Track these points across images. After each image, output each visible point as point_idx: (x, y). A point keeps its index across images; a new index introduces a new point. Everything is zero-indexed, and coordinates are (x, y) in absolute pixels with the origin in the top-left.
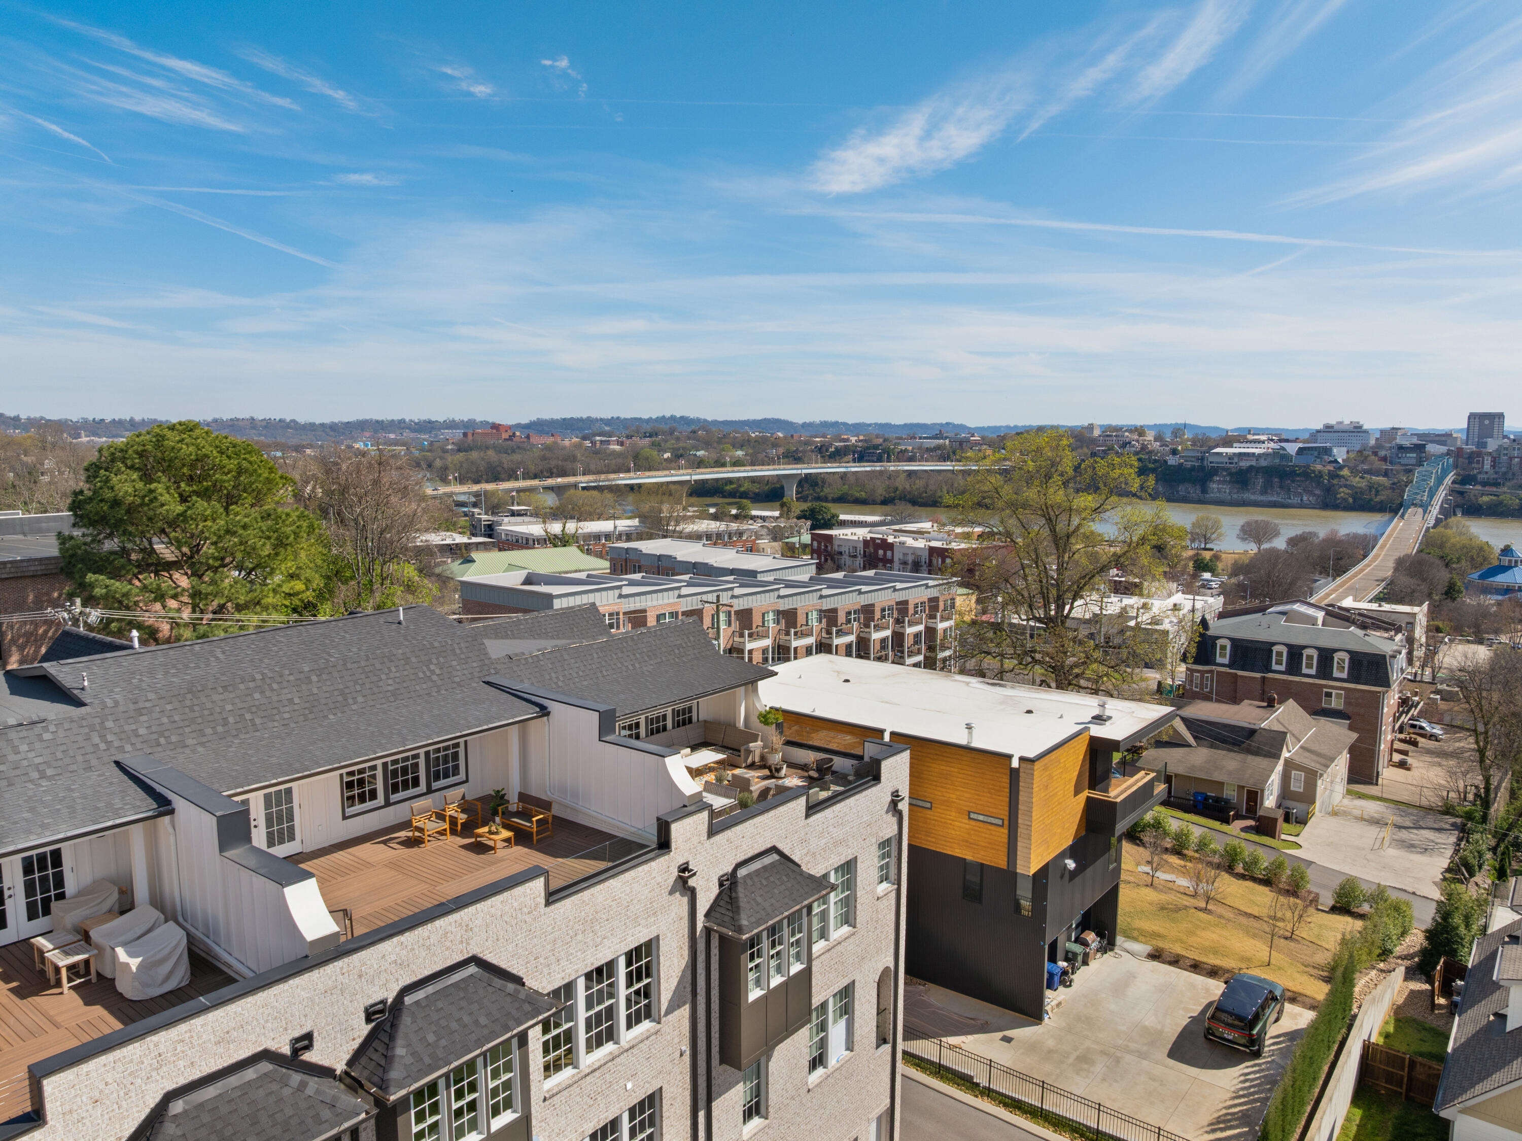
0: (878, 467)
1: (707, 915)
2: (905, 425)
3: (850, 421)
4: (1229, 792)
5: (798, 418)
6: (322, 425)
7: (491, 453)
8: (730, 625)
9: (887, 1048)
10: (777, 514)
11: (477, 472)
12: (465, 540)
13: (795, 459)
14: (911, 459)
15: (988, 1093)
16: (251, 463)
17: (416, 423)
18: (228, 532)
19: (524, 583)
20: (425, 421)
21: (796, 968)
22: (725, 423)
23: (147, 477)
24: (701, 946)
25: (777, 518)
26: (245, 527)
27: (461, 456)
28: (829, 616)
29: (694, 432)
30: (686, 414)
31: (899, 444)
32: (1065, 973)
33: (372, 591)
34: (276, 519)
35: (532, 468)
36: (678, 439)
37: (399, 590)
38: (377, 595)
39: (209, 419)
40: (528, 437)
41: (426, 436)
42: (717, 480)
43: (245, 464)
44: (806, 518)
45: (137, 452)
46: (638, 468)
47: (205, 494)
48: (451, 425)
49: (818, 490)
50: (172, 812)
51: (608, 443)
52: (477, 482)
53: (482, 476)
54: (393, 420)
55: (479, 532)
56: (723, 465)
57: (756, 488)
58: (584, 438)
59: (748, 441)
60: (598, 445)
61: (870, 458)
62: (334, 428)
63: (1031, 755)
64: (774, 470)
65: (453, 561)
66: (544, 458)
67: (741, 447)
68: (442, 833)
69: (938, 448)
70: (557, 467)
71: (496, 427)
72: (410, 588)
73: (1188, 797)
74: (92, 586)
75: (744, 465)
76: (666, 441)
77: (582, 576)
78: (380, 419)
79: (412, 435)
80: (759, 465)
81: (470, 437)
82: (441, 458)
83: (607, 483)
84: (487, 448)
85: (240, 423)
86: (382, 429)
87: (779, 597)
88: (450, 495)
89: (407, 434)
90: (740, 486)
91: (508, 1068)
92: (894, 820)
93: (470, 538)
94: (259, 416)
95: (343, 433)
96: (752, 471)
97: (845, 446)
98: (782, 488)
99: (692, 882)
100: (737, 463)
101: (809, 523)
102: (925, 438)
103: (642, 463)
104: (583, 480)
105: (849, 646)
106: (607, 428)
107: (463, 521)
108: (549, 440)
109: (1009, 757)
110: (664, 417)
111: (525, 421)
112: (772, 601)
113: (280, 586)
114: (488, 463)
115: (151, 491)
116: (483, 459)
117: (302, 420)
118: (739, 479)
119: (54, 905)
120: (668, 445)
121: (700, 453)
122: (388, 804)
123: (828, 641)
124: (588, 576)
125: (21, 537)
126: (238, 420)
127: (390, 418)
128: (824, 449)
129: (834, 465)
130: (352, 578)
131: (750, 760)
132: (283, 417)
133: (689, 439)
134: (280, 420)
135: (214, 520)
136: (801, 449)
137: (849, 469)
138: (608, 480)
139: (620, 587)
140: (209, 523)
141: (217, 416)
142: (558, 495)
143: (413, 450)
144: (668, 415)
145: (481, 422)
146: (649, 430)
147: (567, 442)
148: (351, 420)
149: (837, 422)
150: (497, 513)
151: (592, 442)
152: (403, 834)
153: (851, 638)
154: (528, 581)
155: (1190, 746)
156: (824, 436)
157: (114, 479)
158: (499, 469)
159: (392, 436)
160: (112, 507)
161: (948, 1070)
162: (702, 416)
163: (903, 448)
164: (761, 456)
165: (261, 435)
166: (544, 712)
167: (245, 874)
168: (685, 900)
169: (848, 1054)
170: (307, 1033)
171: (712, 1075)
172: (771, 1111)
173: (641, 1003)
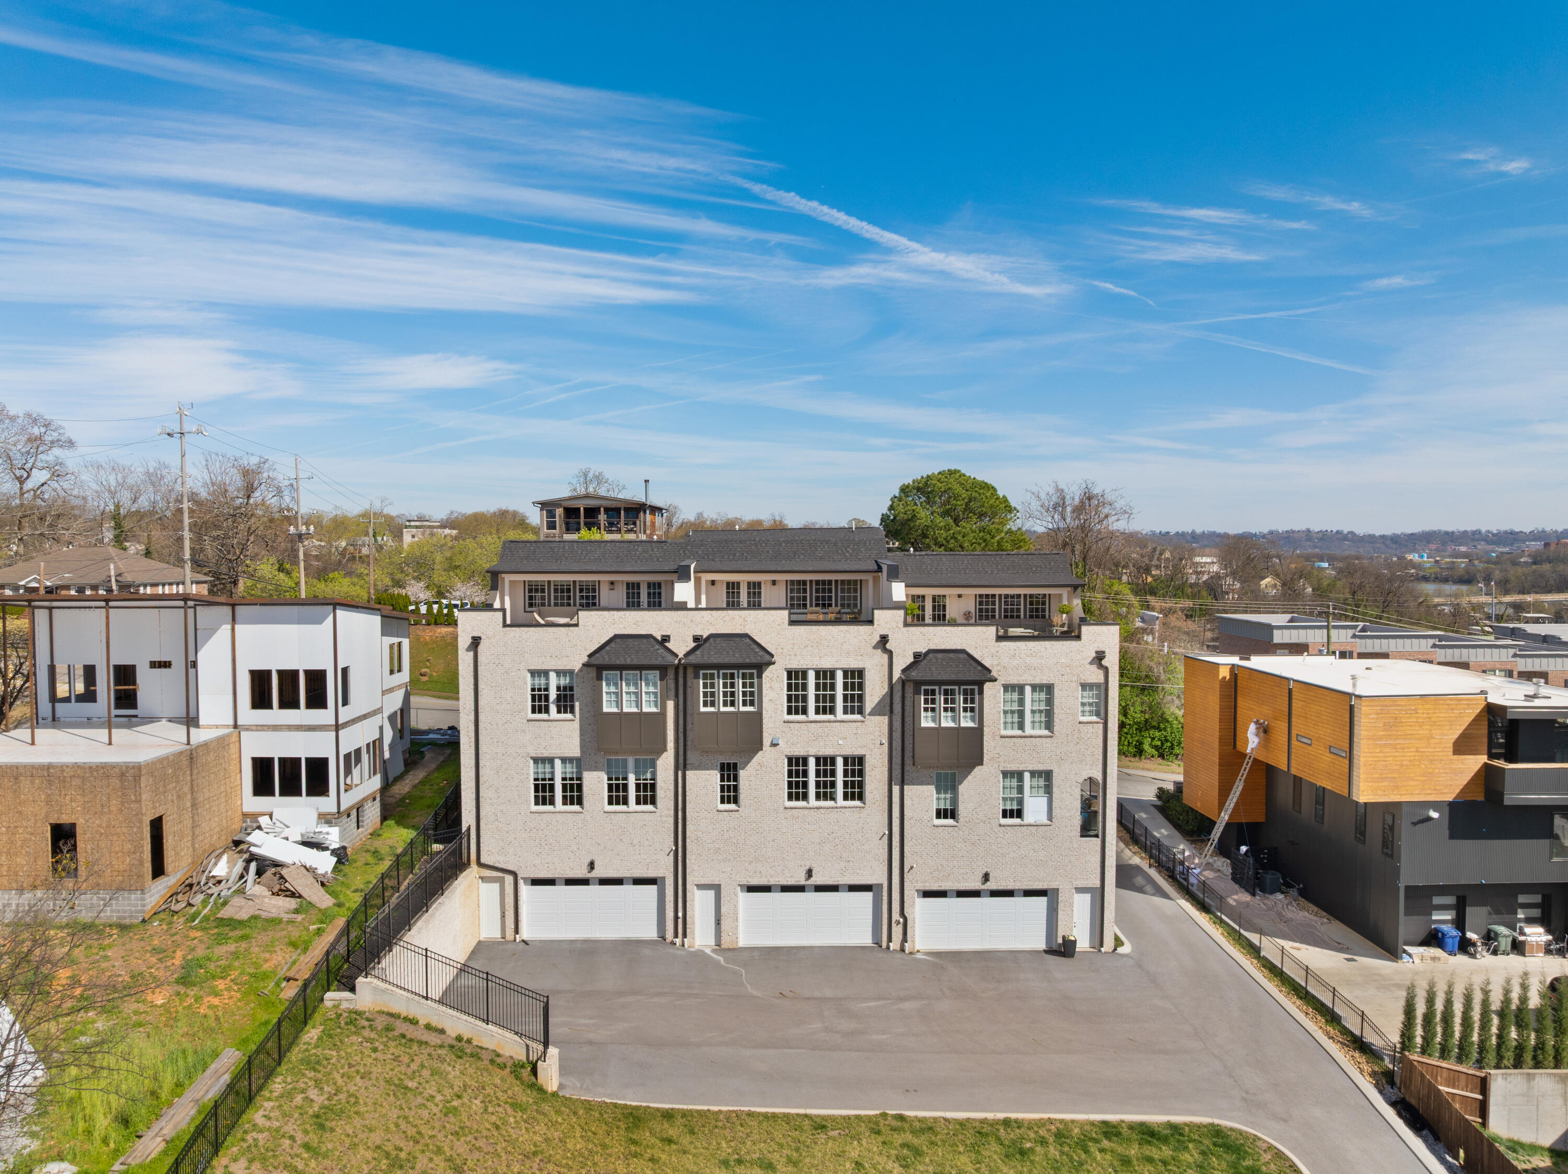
1: (903, 671)
9: (1098, 841)
17: (1494, 535)
20: (1506, 532)
21: (968, 724)
24: (897, 687)
27: (1532, 568)
32: (1468, 942)
39: (1265, 531)
54: (1465, 532)
62: (1395, 540)
63: (1361, 693)
78: (1450, 529)
81: (1553, 547)
85: (1295, 535)
86: (1452, 541)
89: (1482, 546)
92: (1099, 672)
94: (1316, 527)
95: (1406, 546)
99: (889, 647)
109: (1350, 695)
117: (1360, 531)
126: (1293, 532)
127: (1462, 529)
132: (1340, 529)
134: (1337, 532)
141: (1273, 529)
143: (1476, 562)
159: (1463, 549)
165: (1315, 547)
166: (880, 569)
168: (886, 656)
169: (1049, 822)
170: (669, 636)
171: (907, 768)
172: (961, 820)
173: (855, 704)
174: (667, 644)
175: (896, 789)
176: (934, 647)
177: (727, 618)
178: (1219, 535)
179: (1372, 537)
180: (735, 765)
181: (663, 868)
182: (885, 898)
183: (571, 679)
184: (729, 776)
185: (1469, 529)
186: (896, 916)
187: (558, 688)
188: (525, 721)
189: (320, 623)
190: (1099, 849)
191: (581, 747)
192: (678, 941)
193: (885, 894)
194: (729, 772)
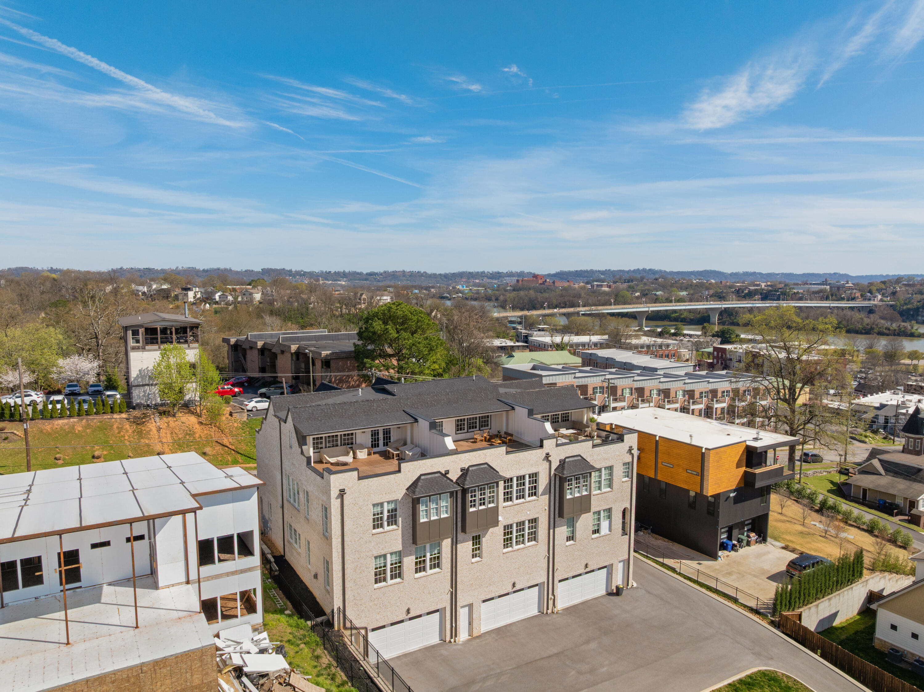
0: (774, 304)
1: (555, 470)
2: (804, 274)
3: (764, 272)
4: (899, 501)
5: (728, 270)
6: (440, 275)
7: (532, 292)
8: (632, 394)
9: (627, 537)
10: (699, 333)
11: (523, 303)
12: (512, 344)
13: (720, 298)
14: (801, 299)
15: (680, 574)
16: (422, 318)
17: (491, 274)
18: (413, 345)
19: (532, 369)
20: (496, 273)
21: (585, 493)
22: (678, 273)
23: (385, 323)
24: (553, 479)
25: (700, 335)
26: (419, 343)
27: (514, 294)
28: (690, 394)
29: (656, 279)
30: (653, 268)
31: (793, 288)
32: (734, 545)
33: (464, 370)
34: (430, 340)
35: (555, 302)
36: (645, 284)
37: (474, 370)
38: (467, 371)
39: (382, 271)
40: (554, 282)
41: (496, 281)
42: (667, 311)
43: (420, 318)
44: (718, 336)
45: (382, 313)
46: (616, 303)
47: (405, 330)
48: (510, 275)
49: (733, 318)
50: (417, 422)
51: (602, 286)
52: (522, 309)
53: (525, 306)
54: (478, 272)
55: (520, 340)
56: (671, 301)
57: (691, 316)
58: (587, 283)
59: (691, 285)
60: (595, 287)
61: (772, 297)
62: (446, 276)
63: (710, 447)
64: (703, 305)
65: (505, 356)
66: (562, 296)
67: (686, 289)
68: (482, 440)
69: (820, 291)
70: (569, 301)
71: (535, 276)
72: (479, 369)
73: (875, 501)
74: (365, 363)
75: (685, 302)
76: (637, 285)
77: (560, 367)
78: (471, 271)
79: (489, 281)
80: (694, 302)
81: (520, 282)
82: (503, 295)
83: (596, 312)
84: (530, 289)
85: (398, 274)
86: (472, 277)
87: (660, 382)
88: (506, 317)
89: (486, 280)
90: (681, 314)
91: (493, 492)
92: (630, 456)
93: (515, 343)
94: (408, 269)
95: (451, 279)
96: (689, 305)
97: (755, 290)
98: (709, 316)
99: (550, 458)
100: (680, 300)
101: (719, 340)
102: (814, 284)
103: (619, 300)
104: (582, 310)
105: (700, 411)
106: (602, 276)
107: (512, 332)
108: (566, 284)
109: (702, 448)
110: (638, 269)
111: (553, 272)
112: (656, 384)
113: (430, 366)
114: (530, 298)
115: (387, 329)
116: (527, 296)
117: (429, 272)
118: (681, 310)
119: (389, 443)
120: (639, 288)
121: (659, 293)
122: (468, 432)
123: (688, 407)
124: (563, 367)
125: (332, 342)
126: (396, 272)
127: (476, 271)
128: (741, 291)
129: (744, 302)
130: (457, 364)
131: (586, 434)
133: (652, 284)
134: (418, 272)
135: (408, 340)
136: (725, 291)
137: (755, 305)
138: (598, 310)
139: (575, 373)
140: (406, 341)
141: (386, 270)
142: (568, 319)
143: (488, 290)
144: (641, 268)
145: (528, 273)
146: (628, 278)
147: (576, 286)
148: (455, 272)
149: (755, 272)
150: (531, 329)
151: (591, 286)
152: (471, 440)
153: (702, 406)
154: (534, 368)
155: (881, 475)
156: (743, 282)
157: (374, 324)
158: (536, 302)
159: (477, 281)
160: (373, 335)
161: (666, 565)
162: (663, 269)
163: (795, 291)
164: (696, 296)
165: (408, 280)
166: (513, 409)
167: (435, 435)
168: (548, 464)
169: (609, 533)
170: (448, 471)
171: (556, 520)
172: (577, 540)
173: (534, 492)
174: (447, 475)
175: (551, 531)
176: (568, 456)
177: (477, 456)
178: (358, 273)
179: (435, 274)
180: (479, 535)
181: (446, 603)
182: (546, 588)
183: (396, 505)
184: (476, 542)
185: (479, 271)
186: (550, 596)
187: (388, 511)
188: (371, 535)
189: (249, 499)
190: (628, 540)
191: (402, 544)
192: (452, 640)
193: (546, 586)
194: (477, 540)
